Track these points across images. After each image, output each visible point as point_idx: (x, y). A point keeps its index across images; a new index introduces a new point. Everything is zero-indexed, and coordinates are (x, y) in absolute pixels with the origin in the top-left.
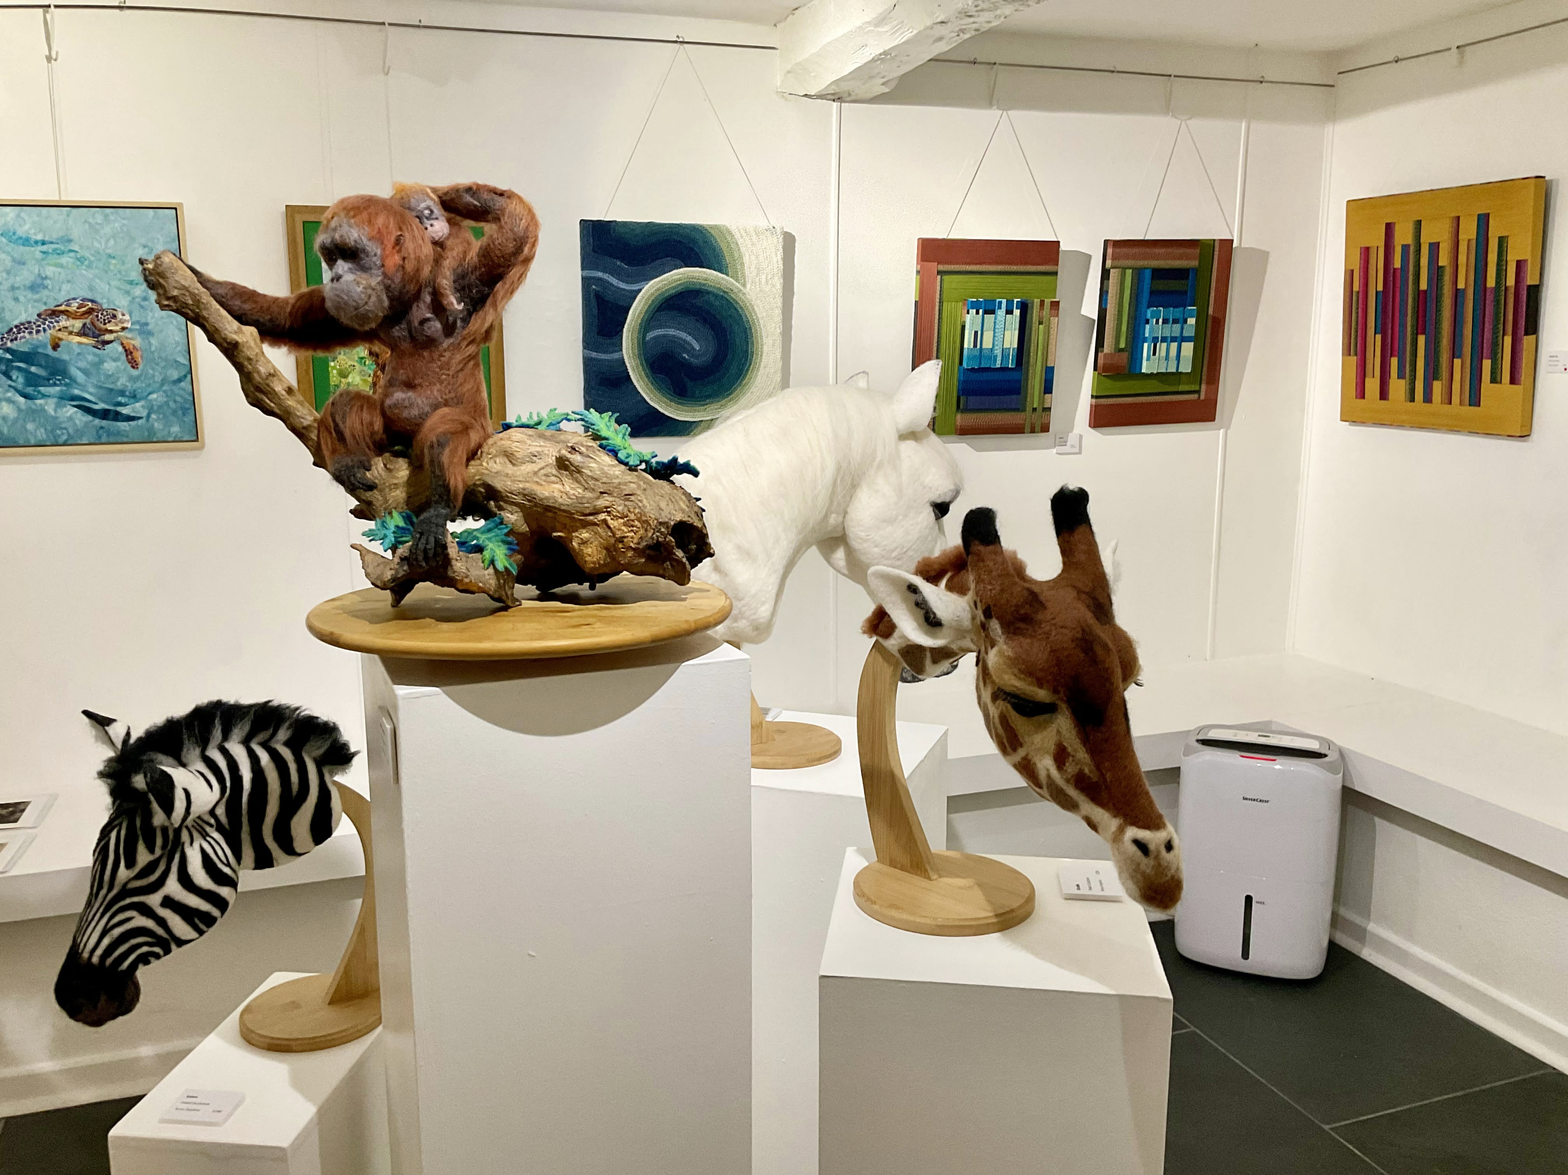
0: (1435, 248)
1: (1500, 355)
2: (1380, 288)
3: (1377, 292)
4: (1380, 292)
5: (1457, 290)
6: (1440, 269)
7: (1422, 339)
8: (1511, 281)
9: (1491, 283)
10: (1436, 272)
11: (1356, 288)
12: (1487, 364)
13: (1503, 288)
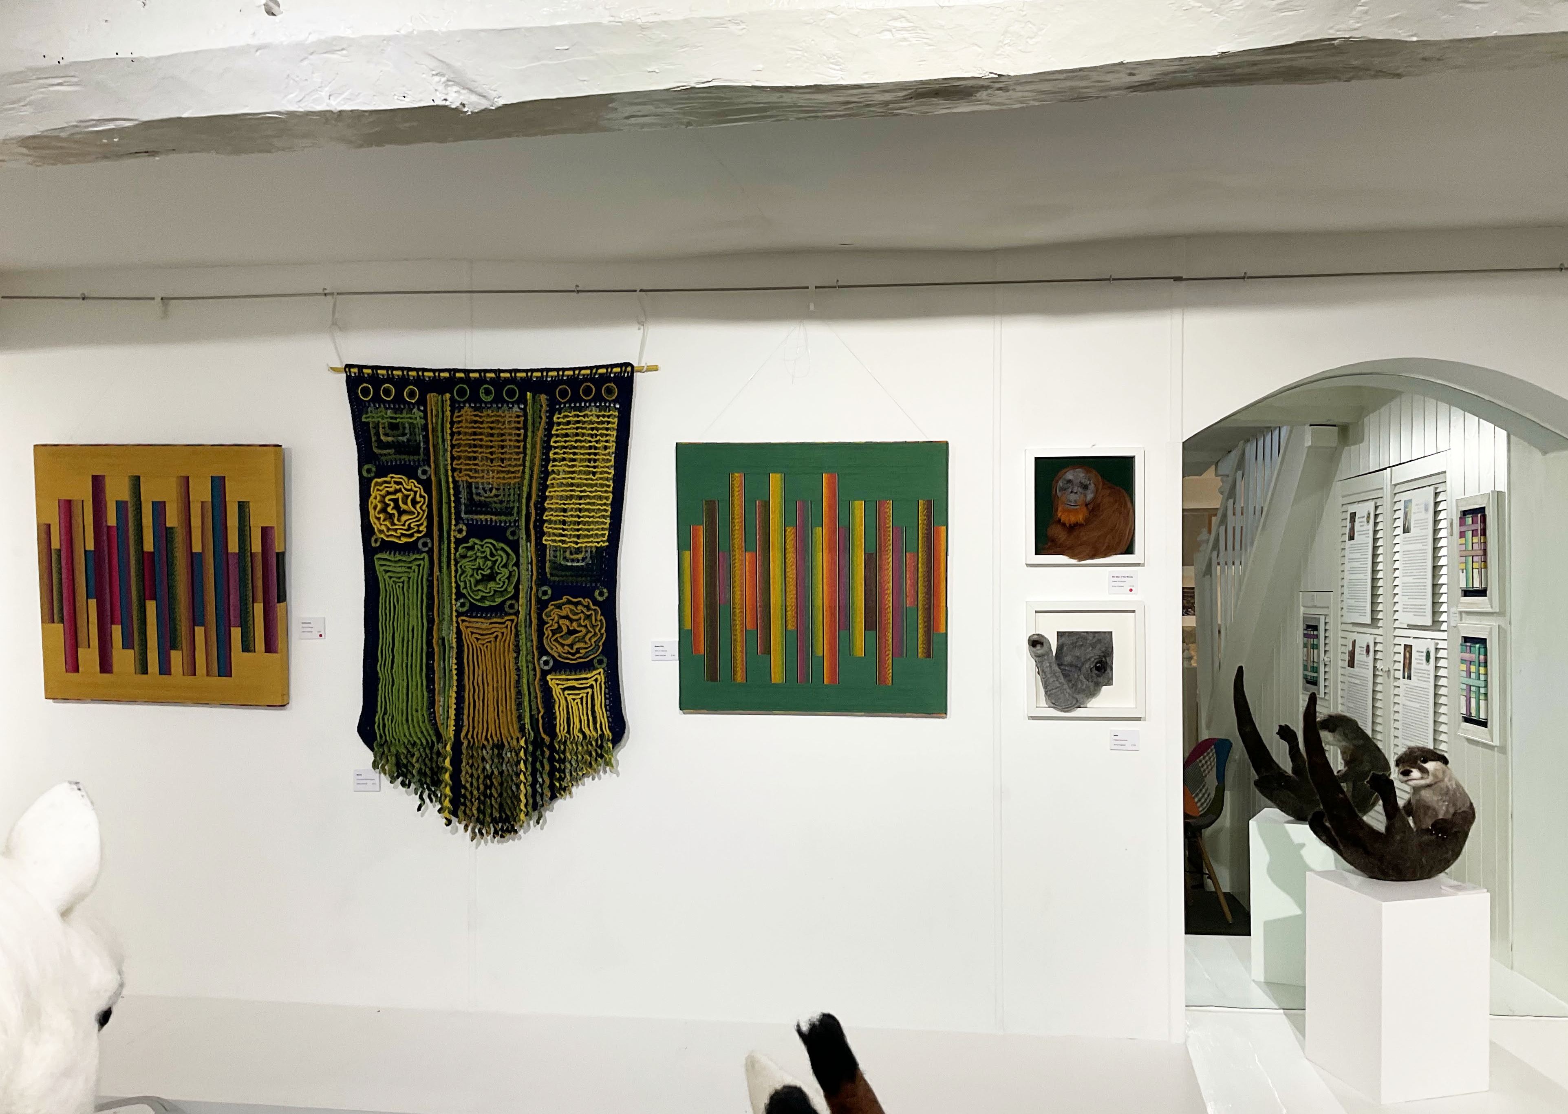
0: (159, 508)
1: (251, 622)
2: (90, 546)
3: (86, 551)
4: (90, 551)
5: (192, 553)
6: (169, 531)
7: (151, 606)
8: (257, 546)
9: (233, 546)
10: (164, 535)
11: (56, 544)
12: (236, 633)
13: (249, 554)
